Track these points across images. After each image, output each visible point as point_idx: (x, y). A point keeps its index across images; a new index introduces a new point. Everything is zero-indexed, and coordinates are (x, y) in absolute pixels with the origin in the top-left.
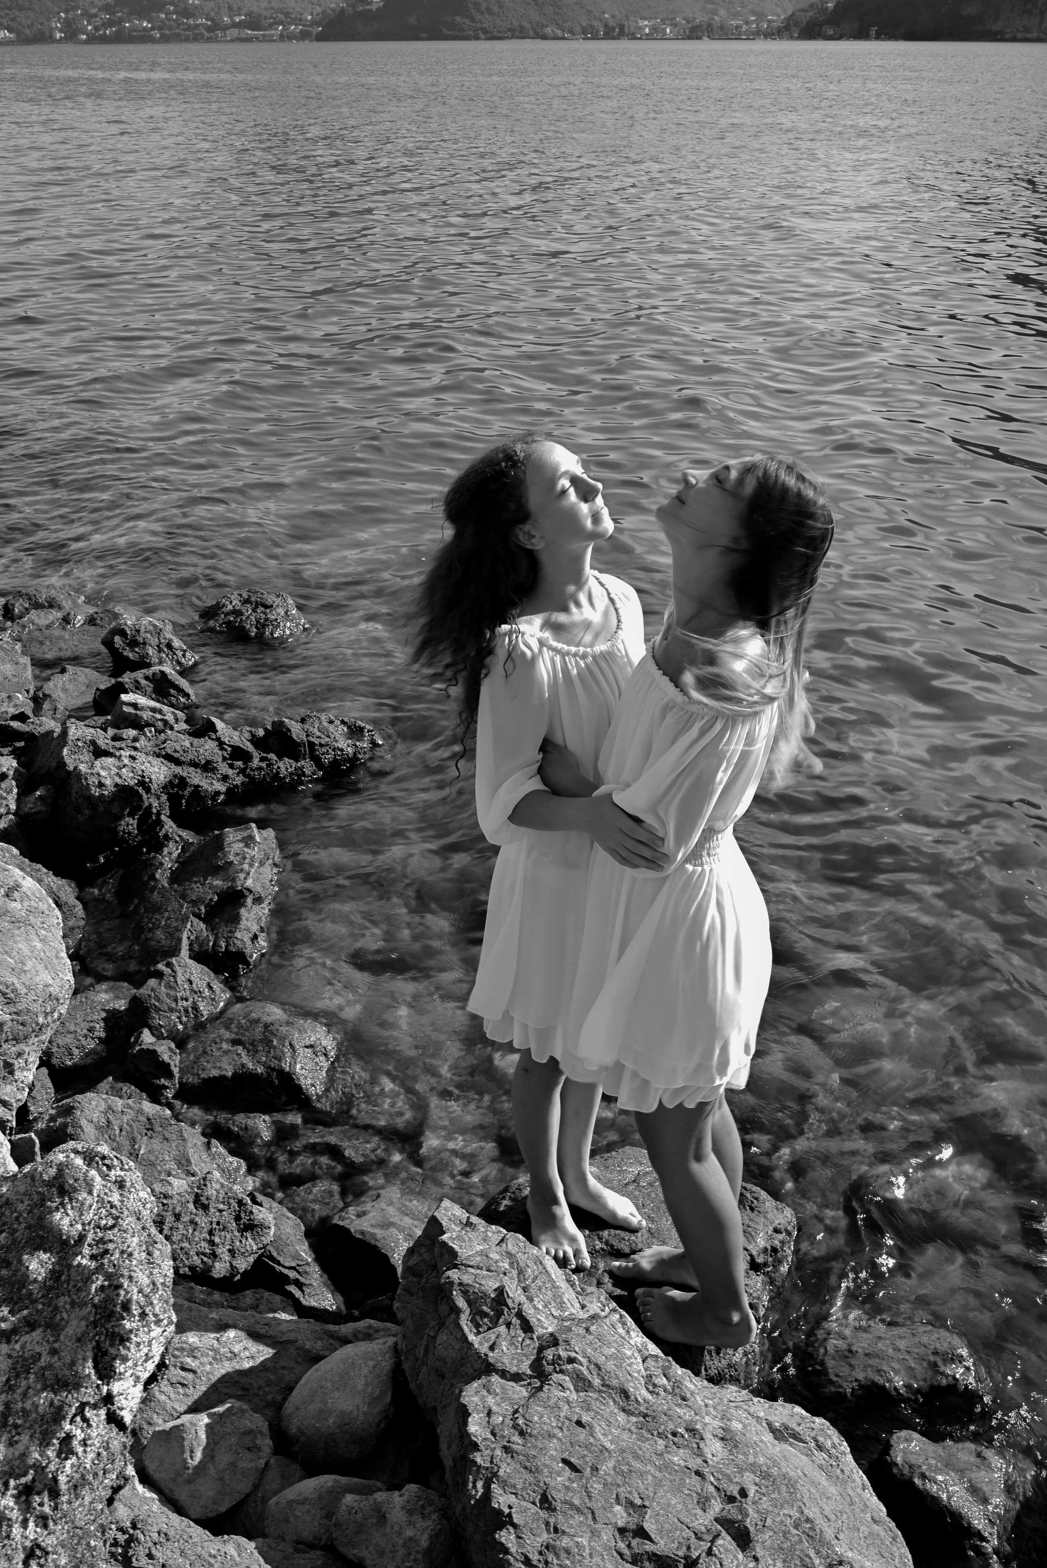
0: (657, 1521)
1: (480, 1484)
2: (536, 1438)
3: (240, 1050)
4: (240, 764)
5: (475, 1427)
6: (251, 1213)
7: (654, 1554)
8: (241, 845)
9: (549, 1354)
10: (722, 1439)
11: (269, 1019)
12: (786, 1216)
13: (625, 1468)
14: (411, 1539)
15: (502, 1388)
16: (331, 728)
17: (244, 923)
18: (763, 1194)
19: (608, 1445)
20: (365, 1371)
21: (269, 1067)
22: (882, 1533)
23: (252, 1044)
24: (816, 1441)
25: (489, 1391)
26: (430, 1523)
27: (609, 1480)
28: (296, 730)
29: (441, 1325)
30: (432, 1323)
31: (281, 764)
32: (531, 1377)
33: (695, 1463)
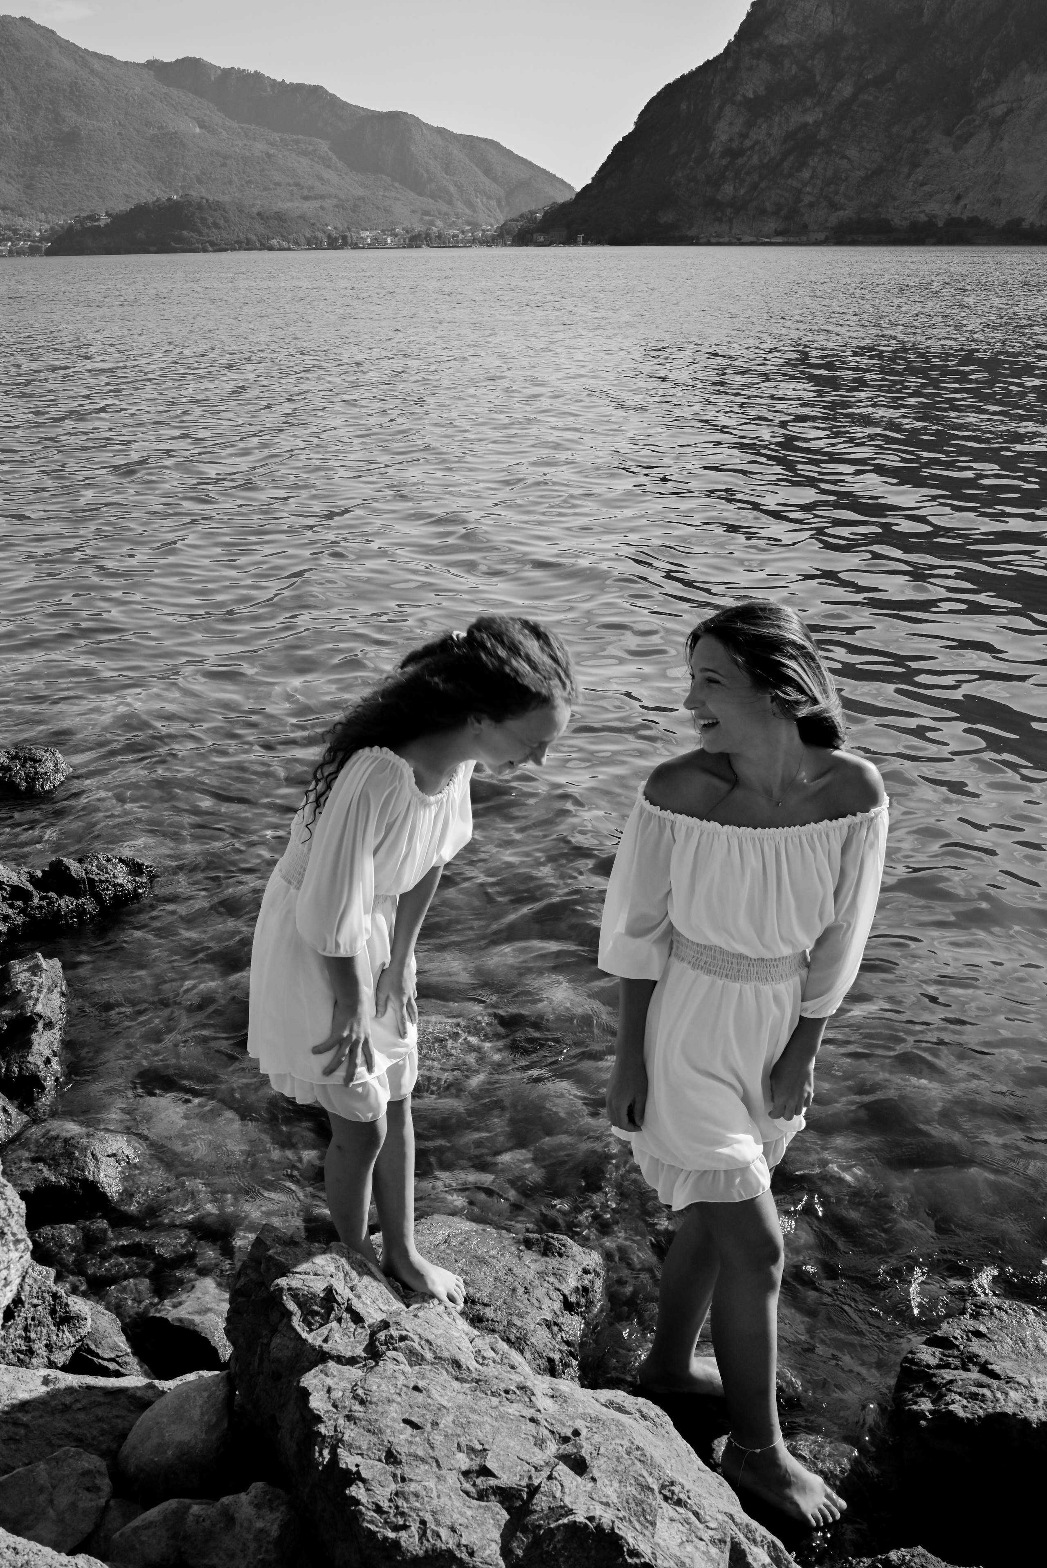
0: (498, 1460)
1: (326, 1452)
2: (376, 1404)
3: (41, 1166)
4: (20, 903)
5: (317, 1402)
6: (67, 1305)
7: (499, 1488)
8: (28, 974)
9: (382, 1336)
10: (552, 1397)
11: (69, 1135)
12: (594, 1259)
13: (463, 1420)
14: (261, 1530)
15: (339, 1371)
16: (109, 866)
17: (35, 1048)
18: (570, 1242)
19: (445, 1403)
20: (200, 1402)
21: (73, 1178)
22: (710, 1479)
23: (53, 1159)
24: (640, 1411)
25: (326, 1375)
26: (278, 1514)
27: (450, 1432)
28: (75, 868)
29: (274, 1331)
30: (264, 1333)
31: (62, 902)
32: (365, 1359)
33: (530, 1413)
